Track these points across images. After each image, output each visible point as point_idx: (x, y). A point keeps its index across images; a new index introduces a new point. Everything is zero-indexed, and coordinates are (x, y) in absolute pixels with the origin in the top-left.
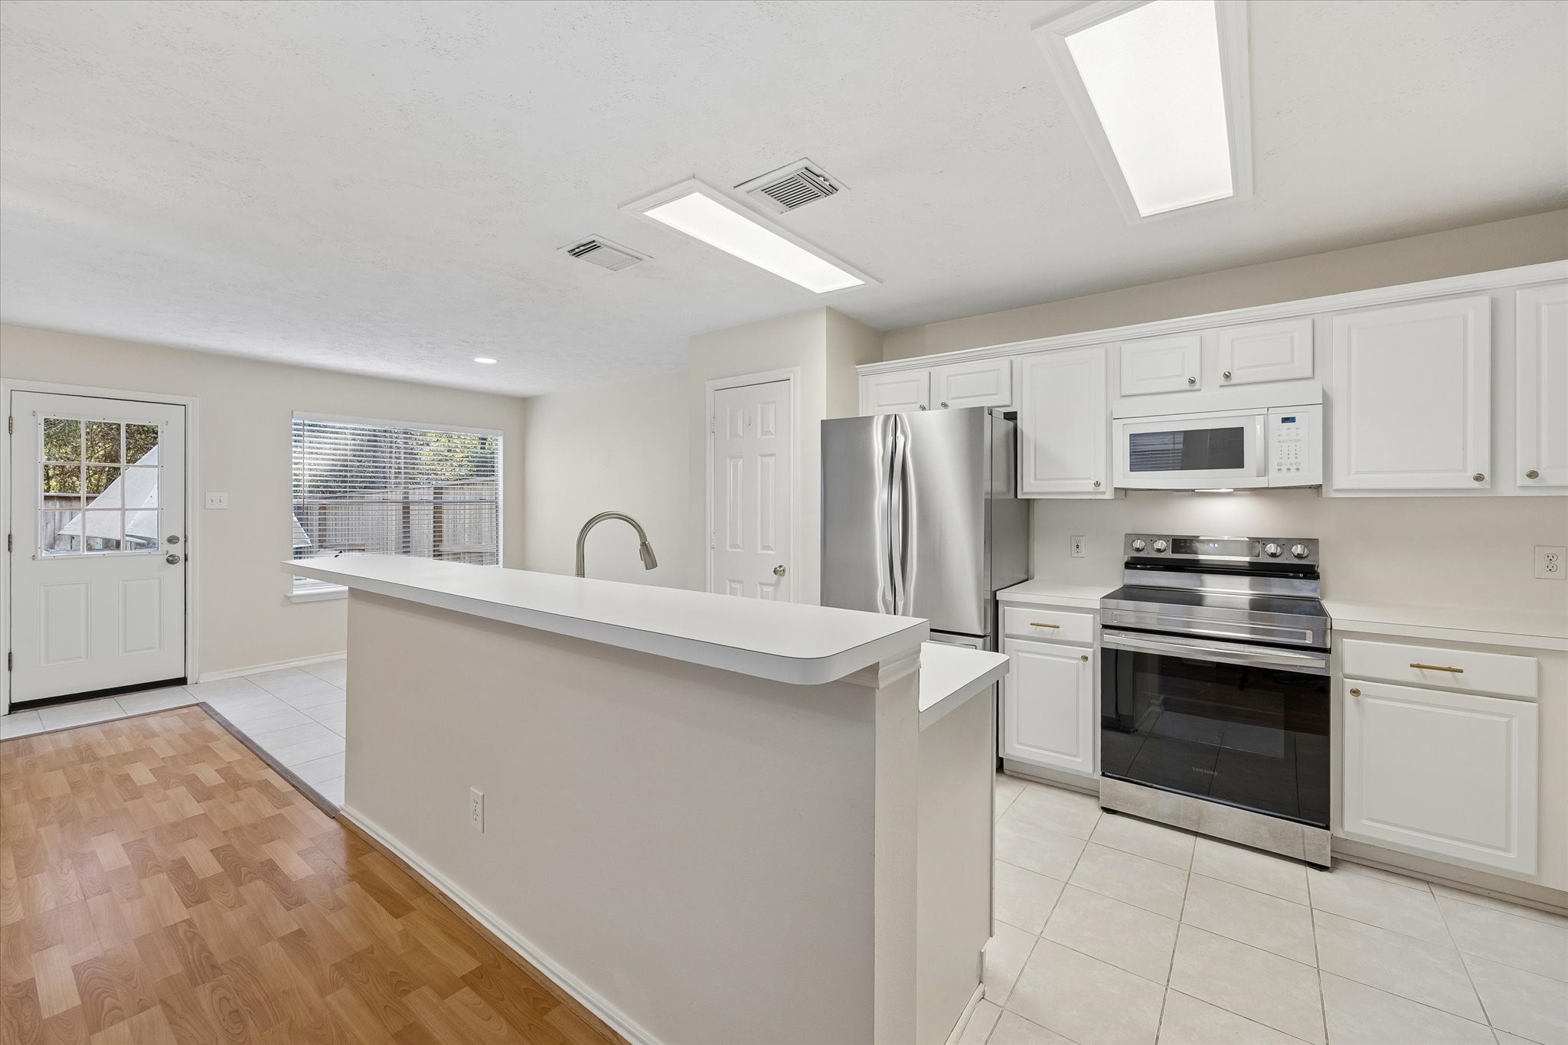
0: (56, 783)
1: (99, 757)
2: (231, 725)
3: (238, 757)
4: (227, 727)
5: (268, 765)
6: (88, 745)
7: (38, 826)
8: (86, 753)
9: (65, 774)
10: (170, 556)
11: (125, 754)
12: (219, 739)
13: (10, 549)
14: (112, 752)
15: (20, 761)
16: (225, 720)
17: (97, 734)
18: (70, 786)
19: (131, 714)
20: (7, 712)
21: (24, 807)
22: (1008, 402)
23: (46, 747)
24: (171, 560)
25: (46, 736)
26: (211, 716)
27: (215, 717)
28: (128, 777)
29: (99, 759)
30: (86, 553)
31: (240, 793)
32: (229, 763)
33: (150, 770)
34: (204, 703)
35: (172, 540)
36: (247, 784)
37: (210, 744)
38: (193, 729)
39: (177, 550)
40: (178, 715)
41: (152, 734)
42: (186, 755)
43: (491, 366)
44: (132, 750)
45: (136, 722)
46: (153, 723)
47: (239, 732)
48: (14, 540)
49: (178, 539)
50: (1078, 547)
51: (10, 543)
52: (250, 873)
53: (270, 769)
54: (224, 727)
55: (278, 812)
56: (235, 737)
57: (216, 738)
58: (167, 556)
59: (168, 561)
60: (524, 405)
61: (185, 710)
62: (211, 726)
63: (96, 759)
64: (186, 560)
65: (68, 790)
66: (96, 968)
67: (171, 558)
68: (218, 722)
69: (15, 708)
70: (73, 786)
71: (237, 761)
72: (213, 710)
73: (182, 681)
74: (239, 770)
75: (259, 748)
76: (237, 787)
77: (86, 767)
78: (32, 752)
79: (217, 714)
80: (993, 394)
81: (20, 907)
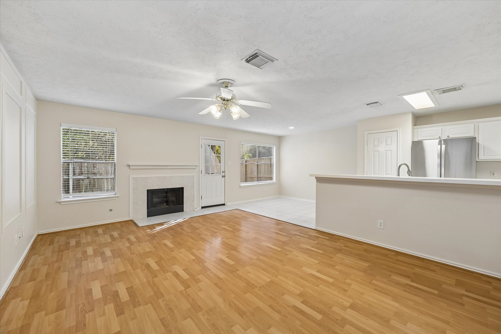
10: (223, 175)
13: (201, 173)
20: (201, 209)
22: (473, 135)
30: (211, 175)
43: (293, 129)
48: (202, 171)
49: (223, 172)
50: (493, 174)
54: (252, 213)
56: (259, 215)
59: (222, 177)
60: (280, 138)
64: (225, 177)
69: (202, 207)
72: (243, 210)
73: (224, 205)
80: (468, 133)
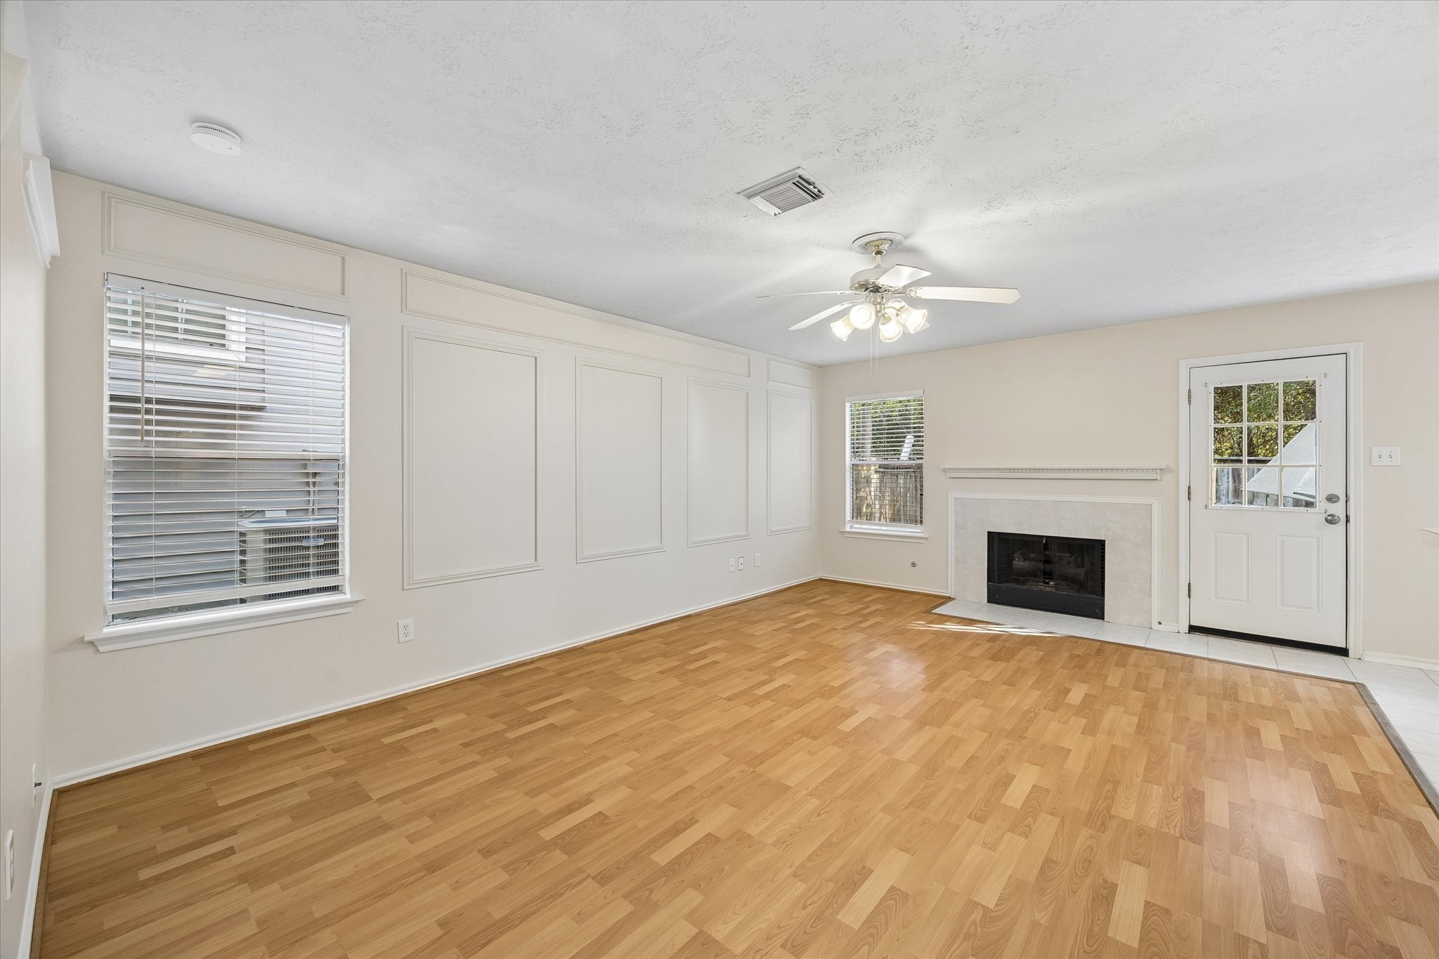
0: (1198, 708)
1: (1239, 699)
2: (1388, 724)
3: (1387, 770)
4: (1383, 726)
5: (1430, 804)
6: (1235, 683)
7: (1173, 740)
8: (1230, 692)
9: (1208, 703)
10: (1329, 516)
11: (1263, 707)
12: (1369, 737)
13: (1189, 498)
14: (1252, 700)
15: (1182, 675)
16: (1383, 715)
17: (1246, 676)
18: (1208, 717)
19: (1281, 668)
20: (1187, 632)
21: (1169, 717)
23: (1202, 672)
24: (1331, 520)
25: (1207, 661)
26: (1366, 703)
27: (1372, 706)
28: (1256, 732)
29: (1239, 701)
30: (1247, 506)
31: (1376, 819)
32: (1374, 772)
33: (1281, 735)
34: (1363, 686)
35: (1332, 499)
36: (1391, 814)
37: (1353, 736)
38: (1340, 710)
39: (1338, 509)
40: (1329, 688)
41: (1294, 697)
42: (1324, 737)
44: (1270, 705)
45: (1284, 678)
46: (1300, 686)
47: (1398, 739)
48: (1192, 491)
49: (1338, 498)
51: (1189, 493)
52: (1359, 945)
53: (1430, 809)
54: (1379, 724)
55: (1428, 883)
56: (1390, 742)
57: (1364, 733)
58: (1326, 515)
59: (1326, 520)
61: (1338, 685)
62: (1363, 715)
63: (1237, 700)
64: (1347, 521)
65: (1205, 720)
66: (1161, 919)
67: (1329, 518)
68: (1373, 714)
69: (1193, 629)
70: (1210, 717)
71: (1385, 775)
72: (1371, 697)
73: (1343, 652)
74: (1383, 787)
75: (1421, 773)
76: (1375, 810)
77: (1226, 705)
78: (1191, 671)
79: (1375, 704)
81: (1134, 807)
